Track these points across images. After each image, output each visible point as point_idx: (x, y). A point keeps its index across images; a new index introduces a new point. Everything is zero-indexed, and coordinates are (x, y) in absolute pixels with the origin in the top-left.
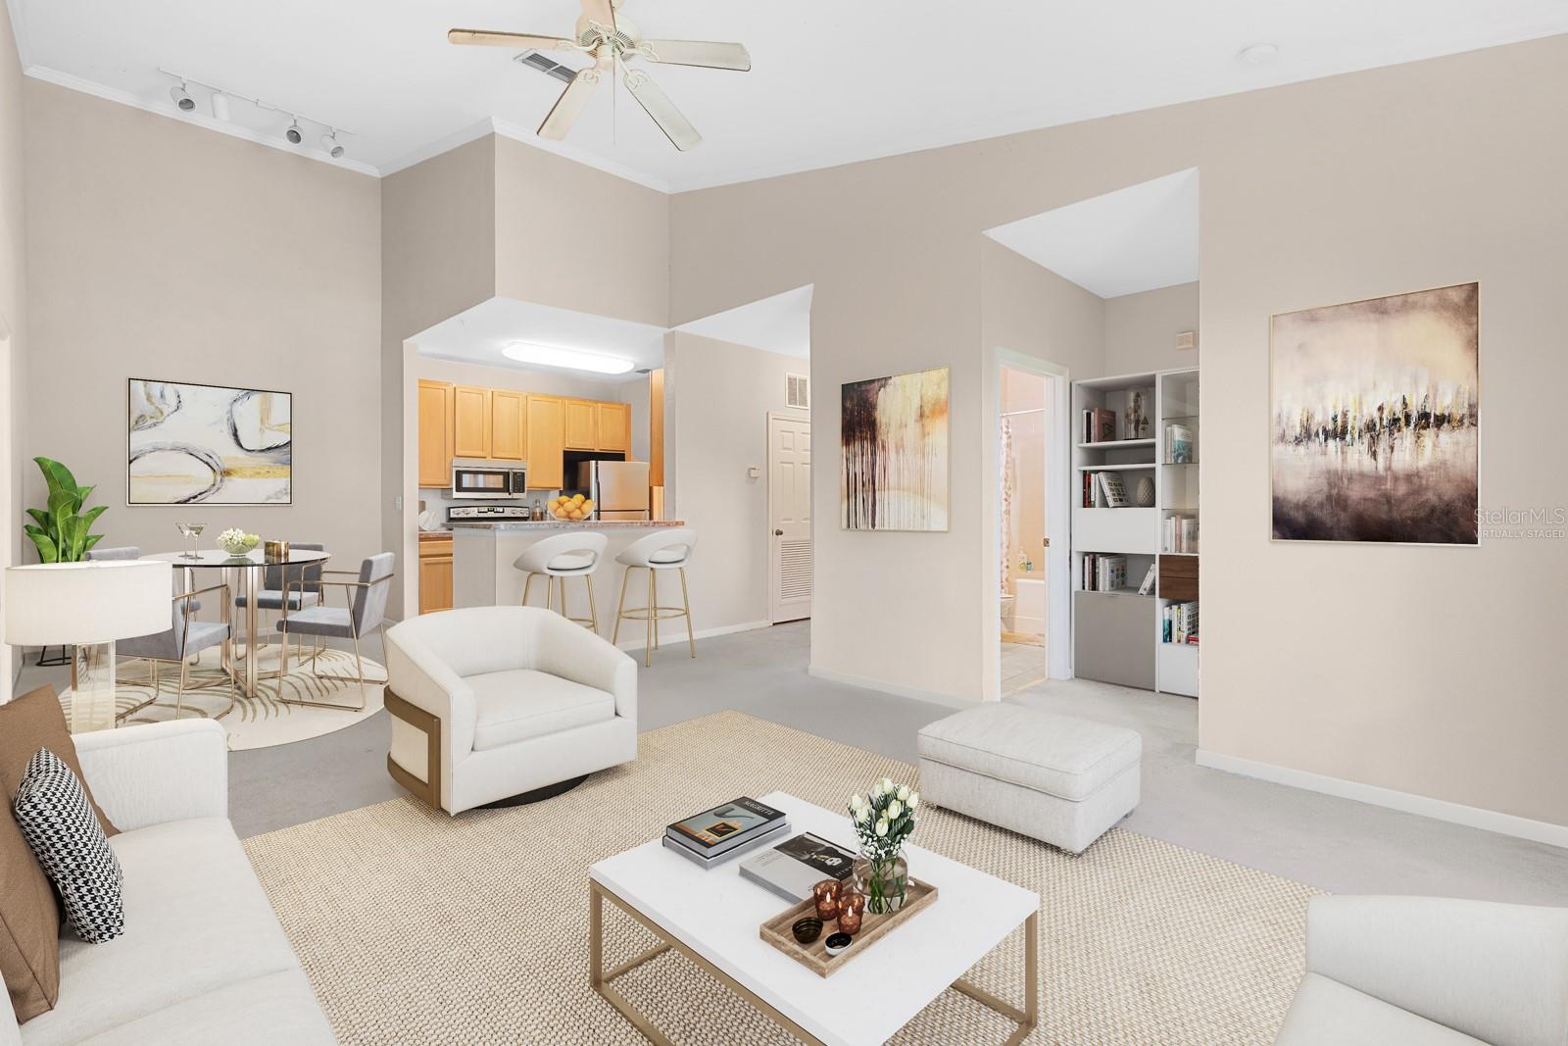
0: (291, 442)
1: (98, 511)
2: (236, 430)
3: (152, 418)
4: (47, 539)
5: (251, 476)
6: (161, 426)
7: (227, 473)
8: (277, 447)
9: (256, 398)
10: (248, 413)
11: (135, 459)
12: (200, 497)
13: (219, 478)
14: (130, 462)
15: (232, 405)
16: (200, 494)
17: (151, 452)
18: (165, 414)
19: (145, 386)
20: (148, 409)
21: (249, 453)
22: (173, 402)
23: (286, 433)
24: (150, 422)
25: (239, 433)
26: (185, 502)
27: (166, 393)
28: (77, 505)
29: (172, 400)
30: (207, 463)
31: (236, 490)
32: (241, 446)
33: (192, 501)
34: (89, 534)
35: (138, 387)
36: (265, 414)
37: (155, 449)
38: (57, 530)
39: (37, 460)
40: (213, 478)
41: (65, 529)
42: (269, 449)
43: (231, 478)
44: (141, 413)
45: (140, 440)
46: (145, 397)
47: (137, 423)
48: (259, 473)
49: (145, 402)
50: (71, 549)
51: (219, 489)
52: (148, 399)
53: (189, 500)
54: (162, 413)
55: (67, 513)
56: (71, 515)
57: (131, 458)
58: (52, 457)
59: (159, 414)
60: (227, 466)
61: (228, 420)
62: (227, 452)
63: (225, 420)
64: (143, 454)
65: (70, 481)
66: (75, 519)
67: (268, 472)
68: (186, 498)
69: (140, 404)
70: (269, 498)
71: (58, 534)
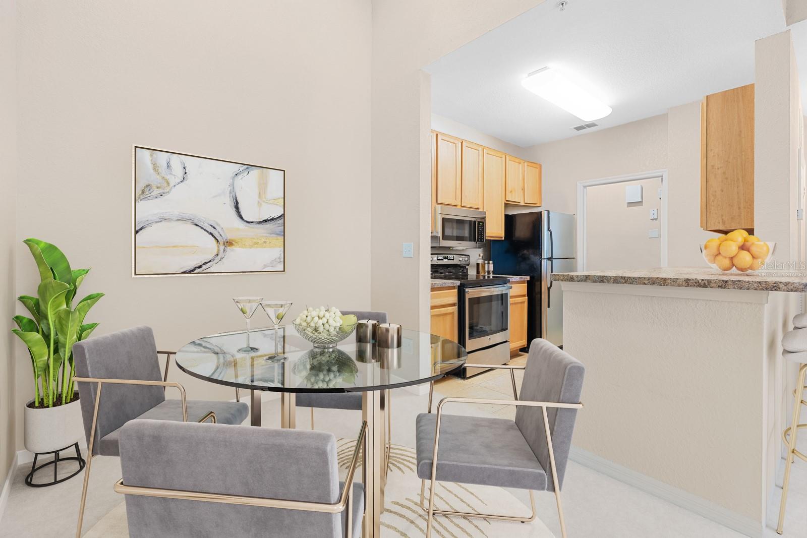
0: (284, 215)
1: (92, 299)
2: (237, 203)
3: (158, 188)
4: (37, 336)
5: (251, 247)
6: (166, 197)
7: (229, 243)
8: (272, 220)
9: (255, 172)
10: (248, 186)
11: (141, 229)
12: (204, 267)
13: (222, 248)
14: (137, 232)
15: (233, 178)
16: (205, 264)
17: (156, 222)
18: (172, 184)
19: (151, 155)
20: (155, 179)
21: (248, 224)
22: (179, 173)
23: (280, 206)
24: (156, 192)
25: (240, 205)
26: (191, 272)
27: (172, 163)
28: (70, 294)
29: (178, 171)
30: (211, 234)
31: (237, 258)
32: (242, 218)
33: (197, 270)
34: (84, 323)
35: (145, 155)
36: (263, 187)
37: (163, 220)
38: (48, 324)
39: (27, 242)
40: (216, 248)
41: (58, 327)
42: (266, 221)
43: (233, 248)
44: (147, 183)
45: (147, 209)
46: (151, 166)
47: (143, 192)
48: (257, 243)
49: (152, 171)
50: (64, 346)
51: (222, 258)
52: (154, 169)
53: (194, 270)
54: (168, 184)
55: (59, 305)
56: (65, 306)
57: (137, 229)
58: (45, 238)
59: (166, 184)
60: (229, 236)
61: (230, 193)
62: (229, 224)
63: (228, 192)
64: (150, 224)
65: (65, 265)
66: (68, 313)
67: (265, 242)
68: (192, 267)
69: (147, 175)
70: (265, 266)
71: (49, 329)
